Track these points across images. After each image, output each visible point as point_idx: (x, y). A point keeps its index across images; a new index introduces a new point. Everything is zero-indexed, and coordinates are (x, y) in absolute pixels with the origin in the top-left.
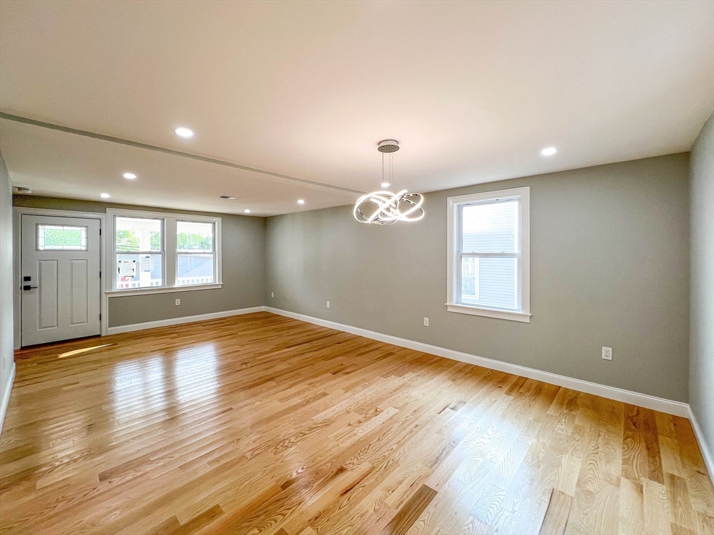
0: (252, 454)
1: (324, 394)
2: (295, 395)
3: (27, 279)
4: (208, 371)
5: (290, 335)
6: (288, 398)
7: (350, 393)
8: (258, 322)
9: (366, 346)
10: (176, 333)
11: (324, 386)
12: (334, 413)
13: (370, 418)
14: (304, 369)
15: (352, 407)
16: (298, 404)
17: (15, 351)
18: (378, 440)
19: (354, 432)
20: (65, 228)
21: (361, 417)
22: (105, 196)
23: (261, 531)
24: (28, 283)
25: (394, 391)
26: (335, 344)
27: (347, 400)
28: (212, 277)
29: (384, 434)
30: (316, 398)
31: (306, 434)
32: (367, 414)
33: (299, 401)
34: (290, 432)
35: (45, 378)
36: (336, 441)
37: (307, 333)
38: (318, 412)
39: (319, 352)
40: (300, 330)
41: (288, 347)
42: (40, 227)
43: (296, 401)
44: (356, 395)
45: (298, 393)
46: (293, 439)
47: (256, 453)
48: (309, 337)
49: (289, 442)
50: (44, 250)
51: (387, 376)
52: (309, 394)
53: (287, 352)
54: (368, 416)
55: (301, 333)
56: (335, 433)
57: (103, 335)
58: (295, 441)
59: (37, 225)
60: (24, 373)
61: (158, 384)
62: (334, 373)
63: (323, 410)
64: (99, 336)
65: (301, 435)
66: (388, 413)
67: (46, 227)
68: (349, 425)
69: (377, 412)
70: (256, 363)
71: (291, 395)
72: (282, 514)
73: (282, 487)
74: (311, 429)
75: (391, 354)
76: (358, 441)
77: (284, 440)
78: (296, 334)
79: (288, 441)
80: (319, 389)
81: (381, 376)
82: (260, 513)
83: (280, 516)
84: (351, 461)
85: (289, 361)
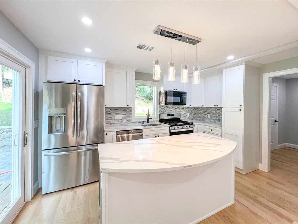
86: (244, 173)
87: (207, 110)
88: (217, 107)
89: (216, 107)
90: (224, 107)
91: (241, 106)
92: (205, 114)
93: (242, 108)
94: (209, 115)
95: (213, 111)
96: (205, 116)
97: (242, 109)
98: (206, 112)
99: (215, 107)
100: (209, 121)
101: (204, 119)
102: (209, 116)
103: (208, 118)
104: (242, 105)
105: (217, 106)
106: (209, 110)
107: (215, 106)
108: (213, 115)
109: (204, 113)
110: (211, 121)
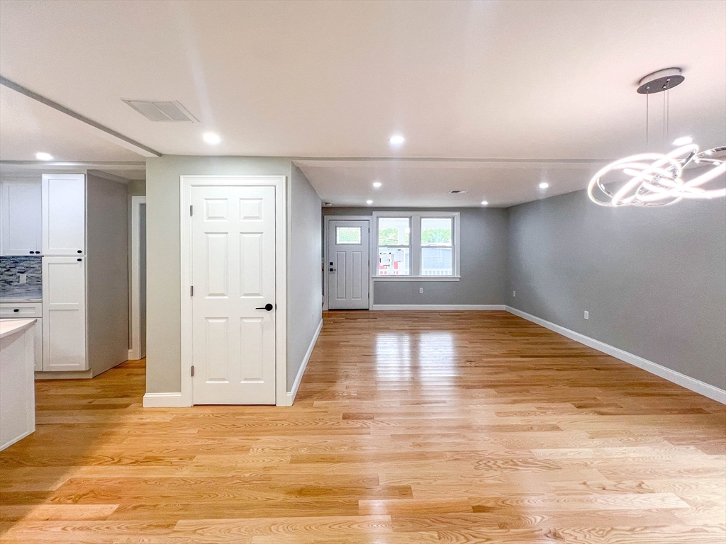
0: (452, 457)
1: (556, 428)
2: (515, 414)
3: (331, 264)
4: (434, 359)
5: (529, 343)
6: (507, 414)
7: (597, 441)
8: (494, 321)
9: (647, 385)
10: (418, 318)
11: (560, 417)
12: (564, 457)
13: (624, 491)
14: (535, 387)
15: (595, 463)
16: (516, 426)
17: (323, 311)
18: (631, 530)
19: (591, 497)
20: (350, 228)
21: (609, 483)
22: (370, 202)
23: (440, 539)
24: (331, 267)
25: (689, 471)
26: (591, 368)
27: (591, 450)
28: (451, 270)
29: (646, 528)
30: (542, 428)
31: (517, 465)
32: (620, 483)
33: (520, 423)
34: (500, 453)
35: (334, 333)
36: (558, 495)
37: (553, 346)
38: (541, 446)
39: (562, 373)
40: (543, 340)
41: (522, 357)
42: (338, 228)
43: (515, 421)
44: (606, 449)
45: (521, 414)
46: (500, 463)
47: (456, 457)
48: (553, 351)
49: (494, 464)
50: (340, 244)
51: (678, 441)
52: (536, 419)
53: (520, 362)
54: (619, 486)
55: (543, 344)
56: (558, 484)
57: (370, 309)
58: (502, 466)
59: (336, 227)
60: (327, 326)
61: (395, 359)
62: (579, 407)
63: (548, 447)
64: (368, 309)
65: (511, 463)
66: (663, 500)
67: (341, 228)
68: (585, 483)
69: (640, 488)
70: (481, 364)
71: (510, 412)
72: (466, 538)
73: (473, 507)
74: (526, 462)
75: (699, 411)
76: (594, 512)
77: (489, 458)
78: (536, 343)
79: (493, 462)
80: (551, 419)
81: (665, 439)
82: (444, 520)
83: (463, 537)
84: (572, 533)
85: (520, 373)
86: (90, 376)
87: (17, 262)
88: (38, 255)
89: (35, 254)
90: (48, 256)
91: (79, 252)
92: (10, 273)
93: (83, 256)
94: (21, 275)
95: (35, 266)
96: (10, 279)
97: (83, 258)
98: (11, 269)
99: (31, 255)
100: (24, 291)
101: (8, 286)
102: (23, 278)
103: (21, 283)
104: (83, 250)
105: (38, 252)
106: (22, 264)
107: (32, 252)
108: (33, 275)
109: (6, 273)
110: (30, 289)
